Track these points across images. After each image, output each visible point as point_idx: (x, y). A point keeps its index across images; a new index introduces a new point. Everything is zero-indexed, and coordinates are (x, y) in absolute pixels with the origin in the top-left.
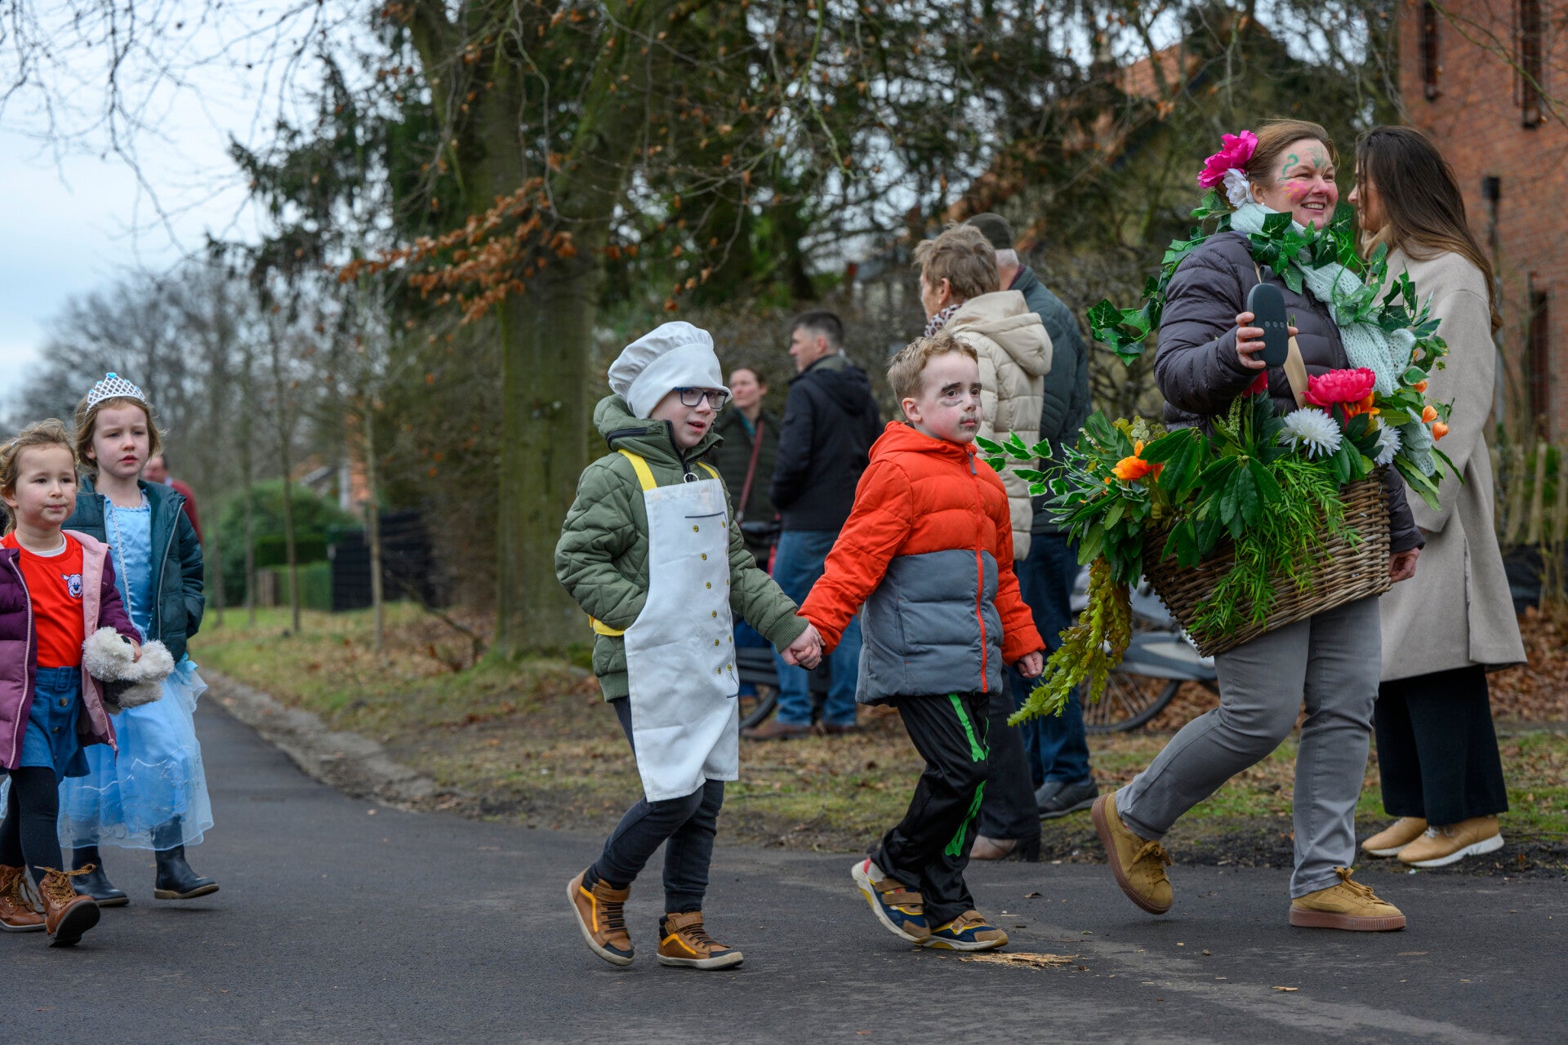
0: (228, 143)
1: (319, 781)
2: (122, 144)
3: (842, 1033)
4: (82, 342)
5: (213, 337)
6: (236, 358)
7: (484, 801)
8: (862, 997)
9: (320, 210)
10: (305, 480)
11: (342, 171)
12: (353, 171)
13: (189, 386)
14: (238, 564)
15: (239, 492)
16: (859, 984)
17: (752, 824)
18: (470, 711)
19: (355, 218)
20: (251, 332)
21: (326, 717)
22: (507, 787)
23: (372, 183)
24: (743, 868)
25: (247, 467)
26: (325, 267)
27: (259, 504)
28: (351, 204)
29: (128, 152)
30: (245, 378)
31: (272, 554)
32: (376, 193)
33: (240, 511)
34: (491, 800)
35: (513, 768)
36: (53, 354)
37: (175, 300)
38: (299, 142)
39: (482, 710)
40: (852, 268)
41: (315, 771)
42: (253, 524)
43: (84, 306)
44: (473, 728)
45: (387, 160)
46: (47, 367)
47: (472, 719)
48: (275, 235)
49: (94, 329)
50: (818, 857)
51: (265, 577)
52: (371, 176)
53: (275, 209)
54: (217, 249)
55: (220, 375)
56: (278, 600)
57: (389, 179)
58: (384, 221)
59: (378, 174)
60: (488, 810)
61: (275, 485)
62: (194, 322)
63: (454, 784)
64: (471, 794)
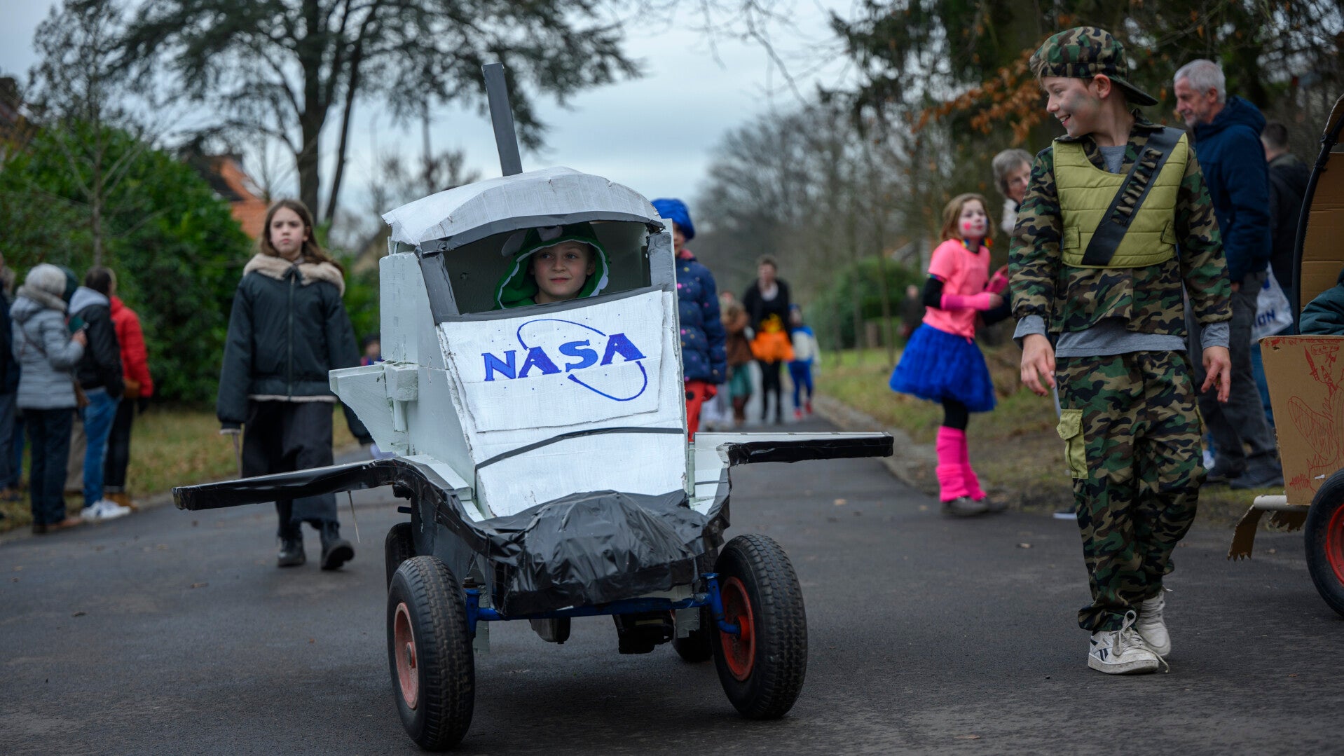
0: (829, 18)
1: (905, 483)
2: (757, 29)
3: (1277, 676)
4: (736, 163)
5: (828, 155)
6: (844, 170)
7: (1024, 496)
8: (1294, 648)
9: (898, 61)
10: (894, 256)
11: (913, 32)
12: (921, 32)
13: (813, 191)
14: (850, 318)
15: (849, 267)
16: (1292, 637)
17: (1220, 510)
18: (1015, 427)
19: (922, 66)
20: (854, 151)
21: (912, 434)
22: (1040, 485)
23: (934, 40)
24: (1210, 546)
25: (853, 249)
26: (904, 103)
27: (863, 275)
28: (919, 57)
29: (762, 36)
30: (851, 185)
31: (872, 311)
32: (937, 46)
33: (850, 280)
34: (1029, 495)
35: (1045, 470)
36: (716, 172)
37: (800, 129)
38: (882, 14)
39: (1025, 426)
40: (1295, 80)
41: (903, 474)
42: (860, 290)
43: (737, 136)
44: (1017, 440)
45: (945, 23)
46: (713, 182)
47: (1018, 433)
48: (866, 82)
49: (746, 153)
50: (1268, 536)
51: (870, 328)
52: (934, 33)
53: (865, 64)
54: (826, 96)
55: (834, 183)
56: (880, 343)
57: (948, 36)
58: (944, 66)
59: (939, 32)
60: (1026, 502)
61: (872, 261)
62: (815, 146)
63: (1002, 483)
64: (1013, 491)
